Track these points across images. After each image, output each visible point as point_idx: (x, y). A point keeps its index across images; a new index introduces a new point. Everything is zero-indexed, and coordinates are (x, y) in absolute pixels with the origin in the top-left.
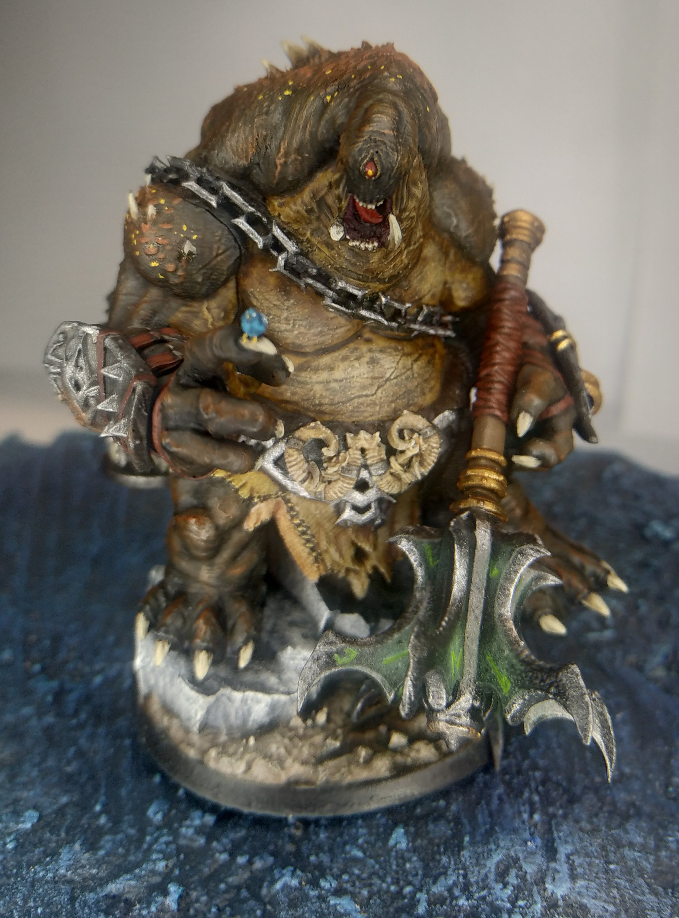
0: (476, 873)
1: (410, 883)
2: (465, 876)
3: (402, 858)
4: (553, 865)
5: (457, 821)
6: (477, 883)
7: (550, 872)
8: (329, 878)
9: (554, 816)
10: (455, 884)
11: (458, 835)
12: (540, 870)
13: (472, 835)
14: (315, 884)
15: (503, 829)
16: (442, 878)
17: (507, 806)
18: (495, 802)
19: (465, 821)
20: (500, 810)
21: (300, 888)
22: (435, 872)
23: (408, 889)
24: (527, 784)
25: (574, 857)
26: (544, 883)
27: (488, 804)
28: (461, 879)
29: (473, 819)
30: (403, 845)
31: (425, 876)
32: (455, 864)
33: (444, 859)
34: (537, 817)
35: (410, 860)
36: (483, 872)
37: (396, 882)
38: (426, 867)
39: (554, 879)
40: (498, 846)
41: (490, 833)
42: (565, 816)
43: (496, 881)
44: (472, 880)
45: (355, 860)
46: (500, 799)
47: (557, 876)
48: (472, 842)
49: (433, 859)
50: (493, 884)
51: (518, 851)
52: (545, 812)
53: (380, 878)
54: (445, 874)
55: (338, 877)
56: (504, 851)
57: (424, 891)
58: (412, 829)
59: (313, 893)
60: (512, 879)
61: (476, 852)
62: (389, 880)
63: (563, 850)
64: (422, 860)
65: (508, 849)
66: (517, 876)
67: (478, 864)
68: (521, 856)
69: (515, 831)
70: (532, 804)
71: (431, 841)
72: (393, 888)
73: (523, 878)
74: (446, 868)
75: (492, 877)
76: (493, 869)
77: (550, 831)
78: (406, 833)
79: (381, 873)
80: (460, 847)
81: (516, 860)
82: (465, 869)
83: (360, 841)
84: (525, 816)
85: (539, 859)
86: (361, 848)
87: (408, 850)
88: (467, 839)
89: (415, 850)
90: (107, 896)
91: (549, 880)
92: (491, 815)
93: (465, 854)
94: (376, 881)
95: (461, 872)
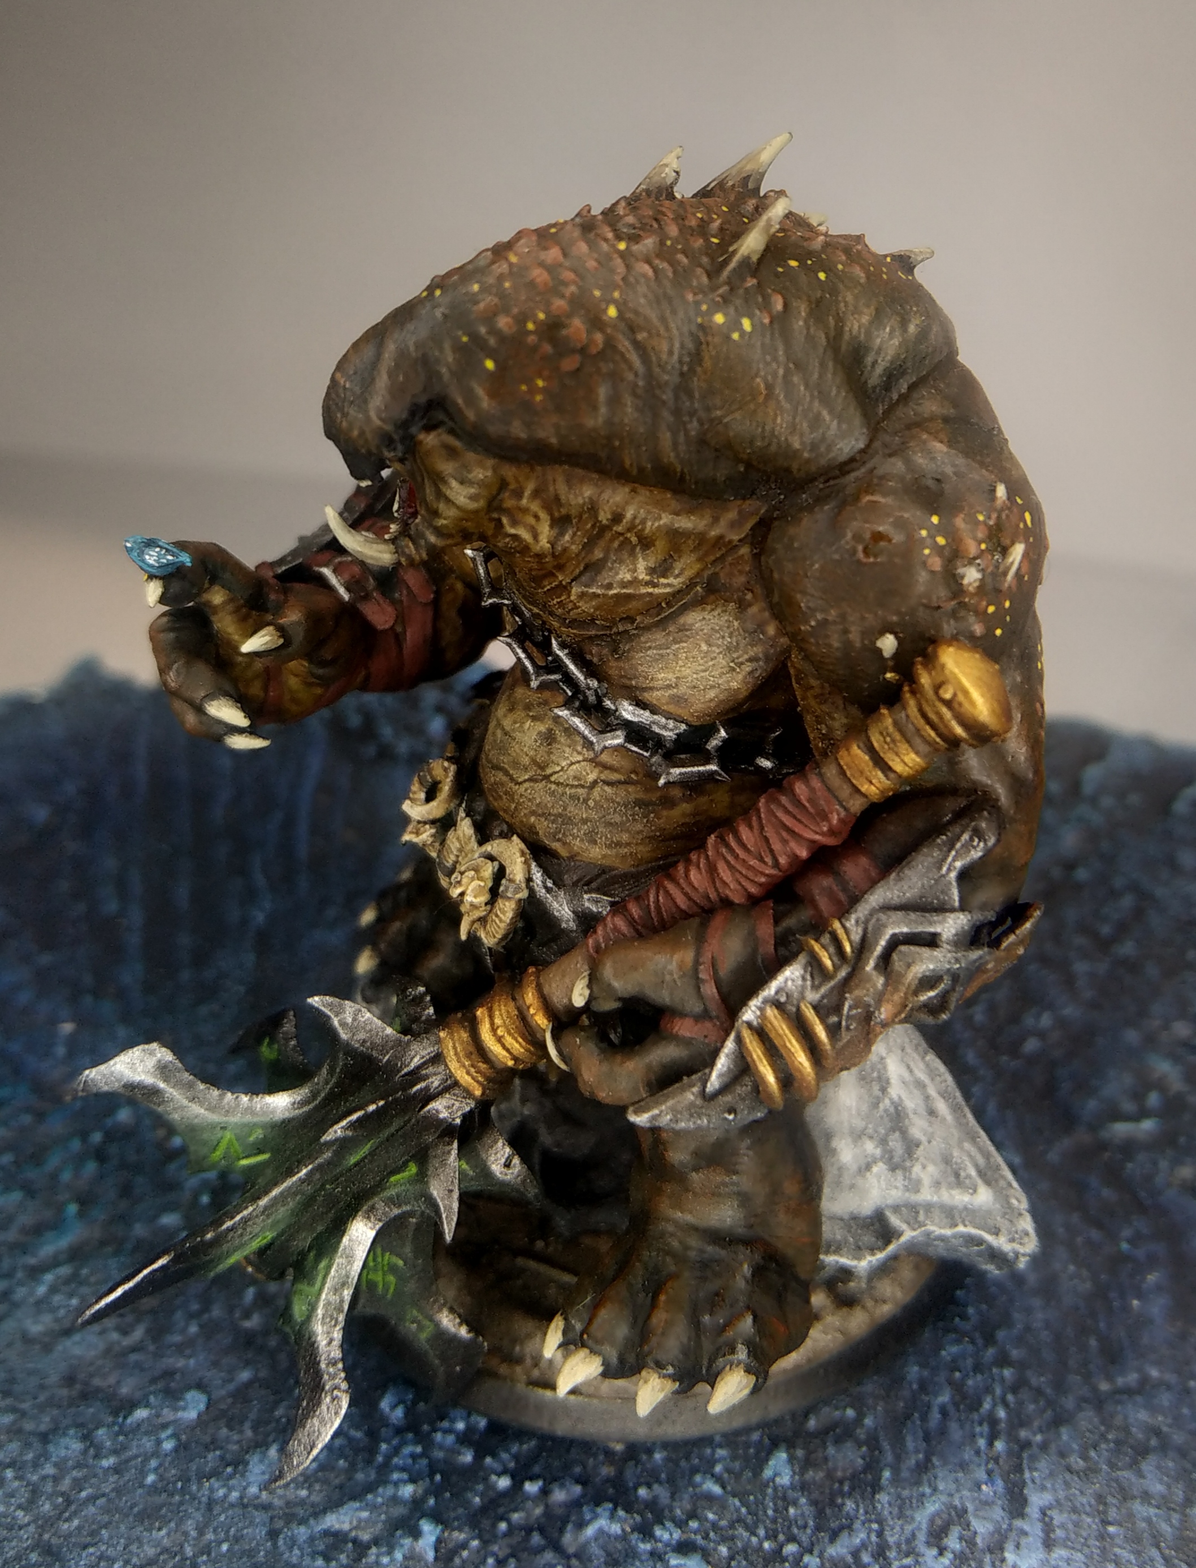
0: (897, 1529)
1: (792, 1539)
2: (880, 1534)
3: (784, 1499)
4: (1018, 1523)
5: (873, 1443)
6: (898, 1545)
7: (1013, 1535)
8: (669, 1524)
9: (1026, 1445)
10: (864, 1545)
11: (872, 1466)
12: (998, 1530)
13: (896, 1470)
14: (645, 1531)
15: (945, 1463)
16: (845, 1534)
17: (953, 1426)
18: (935, 1416)
19: (886, 1446)
20: (943, 1431)
21: (624, 1537)
22: (834, 1525)
23: (791, 1548)
24: (988, 1390)
25: (1054, 1513)
26: (1002, 1549)
27: (924, 1418)
28: (874, 1538)
29: (898, 1441)
30: (785, 1479)
31: (818, 1528)
32: (866, 1513)
33: (849, 1505)
34: (999, 1445)
35: (795, 1503)
36: (909, 1528)
37: (772, 1536)
38: (820, 1513)
39: (1018, 1546)
40: (935, 1490)
41: (924, 1468)
42: (1044, 1447)
43: (928, 1544)
44: (891, 1540)
45: (709, 1497)
46: (944, 1412)
47: (1023, 1541)
48: (896, 1480)
49: (832, 1503)
50: (922, 1548)
51: (965, 1498)
52: (1012, 1437)
53: (747, 1528)
54: (850, 1527)
55: (681, 1524)
56: (944, 1498)
57: (816, 1552)
58: (800, 1453)
59: (645, 1547)
60: (953, 1542)
61: (899, 1496)
62: (762, 1532)
63: (1037, 1500)
64: (814, 1503)
65: (951, 1495)
66: (961, 1538)
67: (901, 1516)
68: (970, 1507)
69: (963, 1466)
70: (993, 1421)
71: (830, 1476)
72: (766, 1545)
73: (970, 1542)
74: (851, 1519)
75: (922, 1537)
76: (924, 1526)
77: (1019, 1469)
78: (791, 1459)
79: (749, 1519)
80: (876, 1487)
81: (962, 1513)
82: (880, 1522)
83: (718, 1468)
84: (982, 1443)
85: (998, 1513)
86: (719, 1480)
87: (793, 1487)
88: (887, 1474)
89: (804, 1487)
90: (327, 1533)
91: (1009, 1546)
92: (927, 1438)
93: (883, 1498)
94: (741, 1532)
95: (875, 1526)
